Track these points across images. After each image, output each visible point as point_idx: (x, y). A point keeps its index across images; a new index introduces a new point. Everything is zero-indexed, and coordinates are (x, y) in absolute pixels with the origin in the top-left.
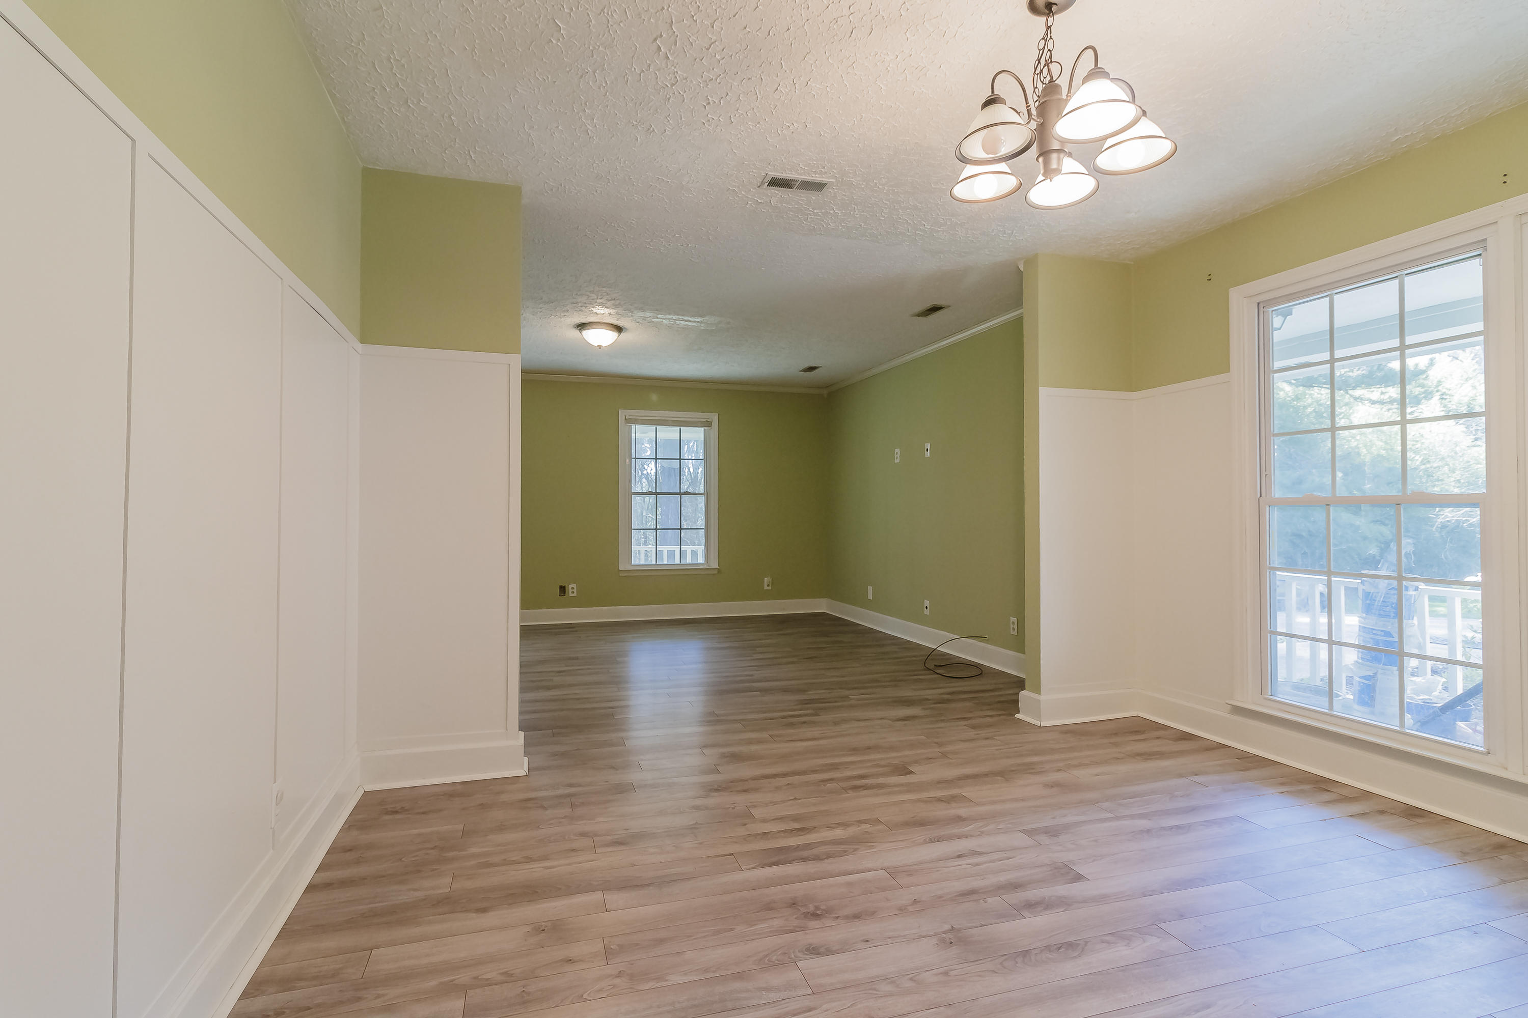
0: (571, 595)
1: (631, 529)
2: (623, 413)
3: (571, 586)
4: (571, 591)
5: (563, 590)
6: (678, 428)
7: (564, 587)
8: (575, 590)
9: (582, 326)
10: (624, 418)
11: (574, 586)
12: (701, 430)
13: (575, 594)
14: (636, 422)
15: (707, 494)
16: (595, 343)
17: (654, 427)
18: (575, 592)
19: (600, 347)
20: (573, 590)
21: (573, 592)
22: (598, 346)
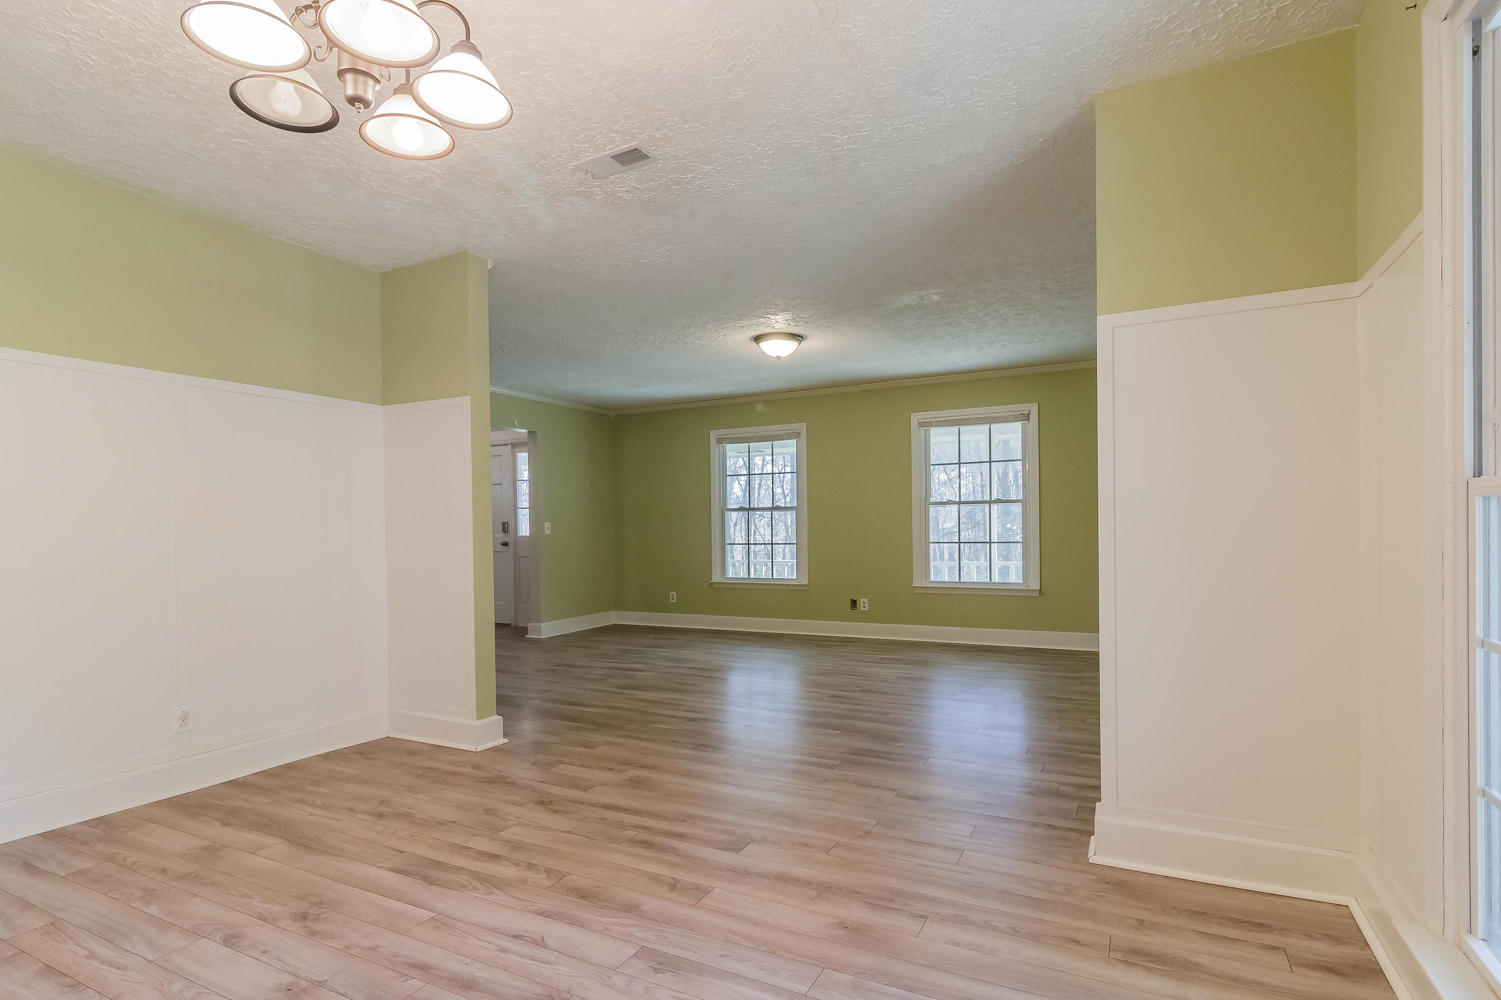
0: (862, 609)
1: (927, 542)
2: (916, 418)
3: (862, 600)
4: (862, 605)
5: (854, 603)
6: (987, 426)
7: (856, 601)
8: (866, 605)
9: (757, 339)
10: (916, 423)
11: (866, 600)
12: (1018, 425)
13: (867, 609)
14: (930, 424)
15: (1024, 502)
16: (774, 354)
17: (956, 429)
18: (867, 607)
19: (778, 357)
20: (865, 605)
21: (864, 607)
22: (776, 357)
